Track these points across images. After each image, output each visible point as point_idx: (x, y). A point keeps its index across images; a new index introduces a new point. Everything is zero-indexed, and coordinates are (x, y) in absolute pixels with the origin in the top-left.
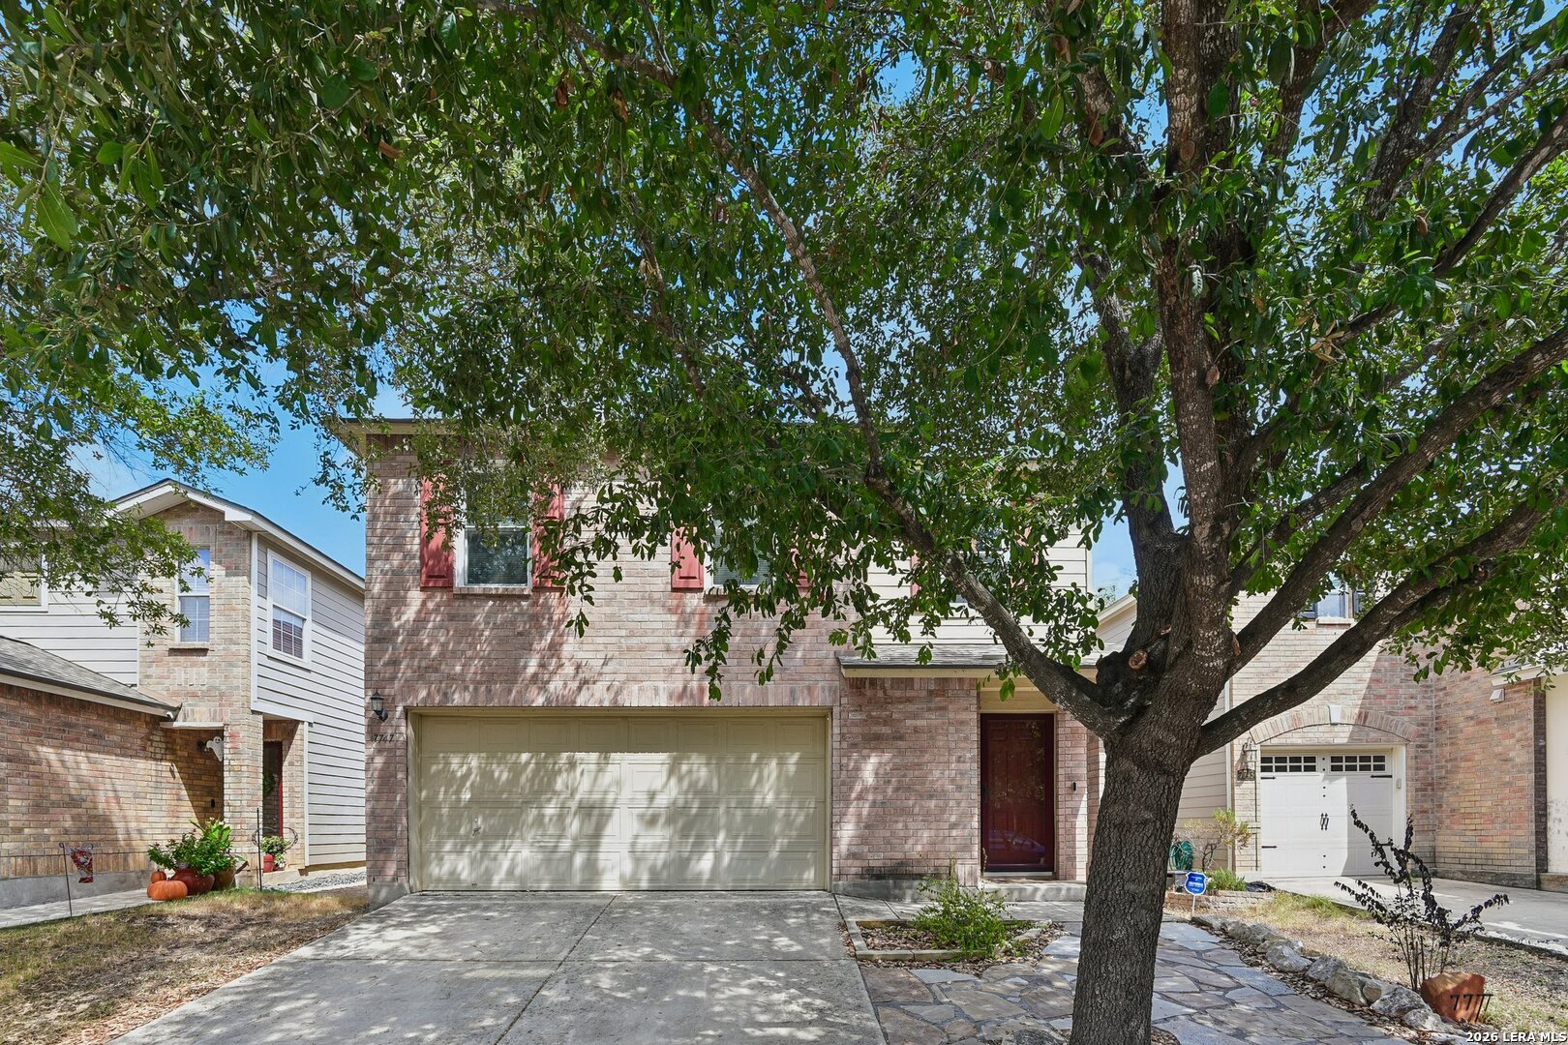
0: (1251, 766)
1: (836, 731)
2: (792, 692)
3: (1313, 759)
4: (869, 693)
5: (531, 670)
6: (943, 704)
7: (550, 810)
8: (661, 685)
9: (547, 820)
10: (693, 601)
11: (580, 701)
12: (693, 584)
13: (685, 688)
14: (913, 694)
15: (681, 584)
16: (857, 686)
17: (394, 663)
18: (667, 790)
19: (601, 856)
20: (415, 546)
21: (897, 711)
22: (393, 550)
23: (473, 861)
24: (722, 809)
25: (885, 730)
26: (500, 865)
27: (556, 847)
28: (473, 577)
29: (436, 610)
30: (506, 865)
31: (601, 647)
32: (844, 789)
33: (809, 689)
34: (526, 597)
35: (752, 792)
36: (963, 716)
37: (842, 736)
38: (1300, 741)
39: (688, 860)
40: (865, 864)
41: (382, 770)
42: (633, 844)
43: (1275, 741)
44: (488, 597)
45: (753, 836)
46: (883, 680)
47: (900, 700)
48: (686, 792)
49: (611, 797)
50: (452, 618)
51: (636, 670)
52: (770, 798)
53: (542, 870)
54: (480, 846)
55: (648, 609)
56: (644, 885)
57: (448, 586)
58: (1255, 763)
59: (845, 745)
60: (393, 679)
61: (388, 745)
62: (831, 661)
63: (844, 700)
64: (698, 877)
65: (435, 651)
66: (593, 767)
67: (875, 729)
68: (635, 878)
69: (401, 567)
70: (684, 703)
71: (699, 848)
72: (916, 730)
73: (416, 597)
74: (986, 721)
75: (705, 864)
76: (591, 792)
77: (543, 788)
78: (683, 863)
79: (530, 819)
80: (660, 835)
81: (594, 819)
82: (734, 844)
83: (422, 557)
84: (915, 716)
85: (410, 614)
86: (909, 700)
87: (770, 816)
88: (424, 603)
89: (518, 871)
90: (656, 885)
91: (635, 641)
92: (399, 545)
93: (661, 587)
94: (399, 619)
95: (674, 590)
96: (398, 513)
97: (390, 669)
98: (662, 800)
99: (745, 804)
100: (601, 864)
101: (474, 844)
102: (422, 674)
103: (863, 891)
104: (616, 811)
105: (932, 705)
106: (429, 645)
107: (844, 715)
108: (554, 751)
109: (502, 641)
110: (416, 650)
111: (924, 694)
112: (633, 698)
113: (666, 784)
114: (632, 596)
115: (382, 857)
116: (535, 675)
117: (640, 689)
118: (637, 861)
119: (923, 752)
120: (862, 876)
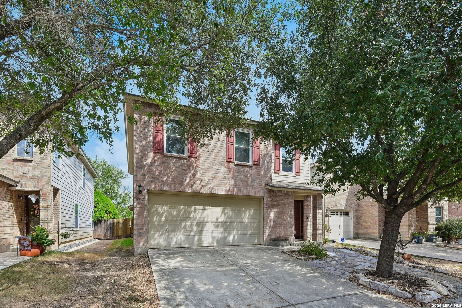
0: (328, 214)
2: (255, 192)
3: (337, 213)
4: (272, 193)
5: (187, 181)
6: (288, 197)
7: (188, 224)
8: (223, 188)
9: (187, 227)
10: (232, 165)
11: (202, 191)
12: (232, 160)
13: (229, 189)
14: (281, 194)
15: (229, 160)
16: (270, 191)
17: (144, 175)
18: (221, 217)
19: (203, 236)
20: (151, 139)
21: (278, 198)
22: (144, 139)
23: (165, 240)
24: (235, 223)
25: (276, 203)
26: (173, 241)
27: (190, 234)
28: (168, 151)
29: (158, 160)
30: (175, 240)
31: (207, 176)
32: (267, 218)
33: (259, 191)
34: (186, 159)
35: (243, 218)
36: (292, 200)
37: (266, 204)
38: (336, 208)
39: (227, 237)
40: (271, 237)
41: (140, 209)
42: (212, 233)
43: (332, 208)
44: (174, 157)
45: (243, 230)
46: (275, 190)
47: (279, 196)
48: (227, 218)
49: (206, 219)
50: (163, 163)
51: (217, 183)
52: (247, 221)
53: (186, 241)
54: (167, 235)
55: (220, 166)
56: (215, 245)
57: (162, 153)
58: (328, 213)
59: (267, 207)
60: (144, 180)
61: (141, 202)
62: (263, 185)
63: (267, 195)
64: (229, 242)
65: (157, 173)
66: (201, 211)
67: (274, 203)
68: (213, 243)
69: (146, 144)
70: (229, 193)
71: (229, 234)
72: (282, 203)
73: (151, 155)
74: (295, 201)
75: (231, 238)
76: (200, 218)
77: (186, 217)
78: (225, 238)
79: (183, 226)
80: (220, 230)
81: (201, 226)
82: (238, 233)
83: (153, 142)
84: (281, 200)
85: (149, 160)
86: (281, 196)
87: (247, 226)
88: (154, 157)
89: (179, 242)
90: (218, 245)
91: (217, 175)
92: (145, 137)
93: (223, 160)
94: (146, 161)
95: (227, 162)
96: (145, 127)
97: (143, 177)
98: (220, 220)
99: (241, 222)
100: (203, 239)
101: (165, 234)
102: (154, 179)
103: (271, 244)
104: (207, 224)
105: (286, 197)
106: (156, 171)
107: (267, 199)
108: (190, 206)
109: (178, 172)
110: (151, 172)
111: (284, 194)
112: (216, 191)
113: (221, 216)
114: (215, 162)
115: (139, 238)
116: (189, 183)
117: (218, 189)
118: (213, 238)
119: (284, 209)
120: (270, 240)
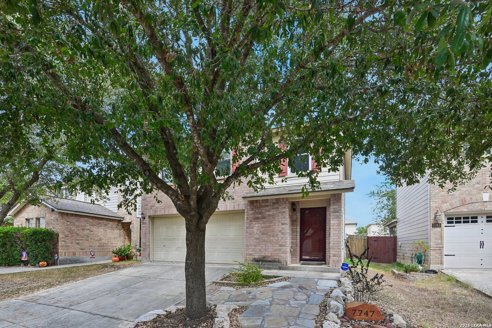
0: (439, 222)
1: (246, 217)
2: (234, 206)
3: (474, 217)
4: (255, 204)
6: (278, 207)
9: (179, 243)
14: (268, 204)
16: (252, 203)
21: (263, 210)
24: (219, 240)
25: (260, 216)
26: (169, 255)
32: (248, 234)
33: (239, 205)
36: (284, 210)
40: (253, 257)
41: (144, 231)
45: (227, 248)
46: (259, 200)
47: (264, 206)
48: (210, 236)
59: (248, 221)
60: (146, 209)
63: (248, 207)
64: (213, 260)
67: (257, 216)
71: (213, 252)
72: (269, 215)
75: (215, 256)
82: (222, 250)
84: (269, 211)
86: (267, 206)
101: (164, 250)
105: (274, 207)
107: (248, 212)
111: (272, 204)
119: (271, 222)
120: (253, 261)
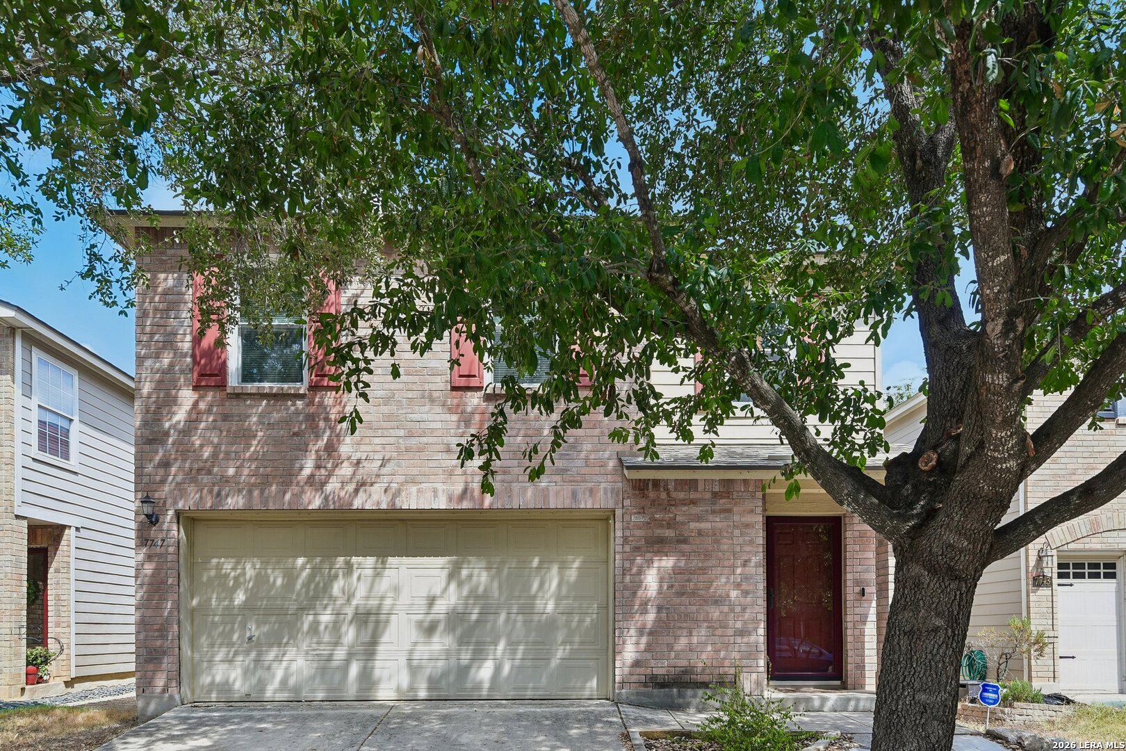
0: (1047, 572)
1: (619, 533)
2: (574, 495)
3: (1113, 566)
4: (652, 494)
5: (307, 472)
6: (728, 506)
7: (326, 618)
8: (440, 487)
9: (322, 627)
10: (474, 400)
11: (357, 504)
12: (474, 382)
13: (465, 491)
14: (698, 495)
15: (463, 382)
16: (640, 487)
17: (165, 464)
18: (446, 596)
19: (378, 664)
20: (186, 346)
21: (681, 514)
22: (164, 348)
23: (246, 673)
24: (503, 617)
25: (669, 533)
26: (274, 676)
27: (331, 655)
28: (247, 376)
29: (209, 411)
30: (279, 674)
31: (378, 448)
32: (627, 593)
33: (591, 491)
34: (302, 397)
35: (535, 597)
36: (748, 519)
37: (625, 539)
38: (1099, 547)
39: (468, 668)
40: (649, 671)
41: (153, 576)
42: (411, 652)
43: (1072, 546)
44: (262, 396)
45: (535, 643)
46: (666, 481)
47: (684, 503)
48: (468, 597)
49: (388, 602)
50: (226, 418)
51: (415, 471)
52: (550, 607)
53: (318, 680)
54: (253, 655)
55: (427, 408)
56: (422, 694)
57: (222, 385)
58: (1051, 569)
59: (627, 548)
60: (163, 482)
61: (158, 550)
62: (612, 464)
63: (627, 502)
64: (478, 687)
65: (206, 453)
66: (369, 572)
67: (659, 532)
68: (412, 688)
69: (172, 365)
70: (465, 505)
71: (479, 656)
72: (700, 533)
73: (187, 396)
74: (772, 524)
75: (485, 673)
76: (368, 598)
77: (317, 594)
78: (463, 671)
79: (306, 627)
80: (441, 643)
81: (371, 626)
82: (514, 652)
83: (193, 356)
84: (699, 519)
85: (180, 416)
86: (693, 502)
87: (550, 626)
88: (196, 404)
89: (292, 681)
90: (435, 694)
91: (414, 441)
92: (169, 342)
93: (442, 386)
94: (170, 419)
95: (454, 389)
96: (168, 310)
97: (161, 472)
98: (441, 607)
99: (528, 609)
100: (377, 673)
101: (247, 653)
102: (192, 476)
103: (645, 700)
104: (393, 617)
105: (717, 507)
106: (202, 446)
107: (627, 518)
108: (330, 555)
109: (277, 442)
110: (184, 450)
111: (708, 495)
112: (412, 500)
113: (445, 589)
114: (410, 395)
115: (151, 667)
116: (312, 476)
117: (419, 491)
118: (414, 670)
119: (707, 555)
120: (645, 684)
